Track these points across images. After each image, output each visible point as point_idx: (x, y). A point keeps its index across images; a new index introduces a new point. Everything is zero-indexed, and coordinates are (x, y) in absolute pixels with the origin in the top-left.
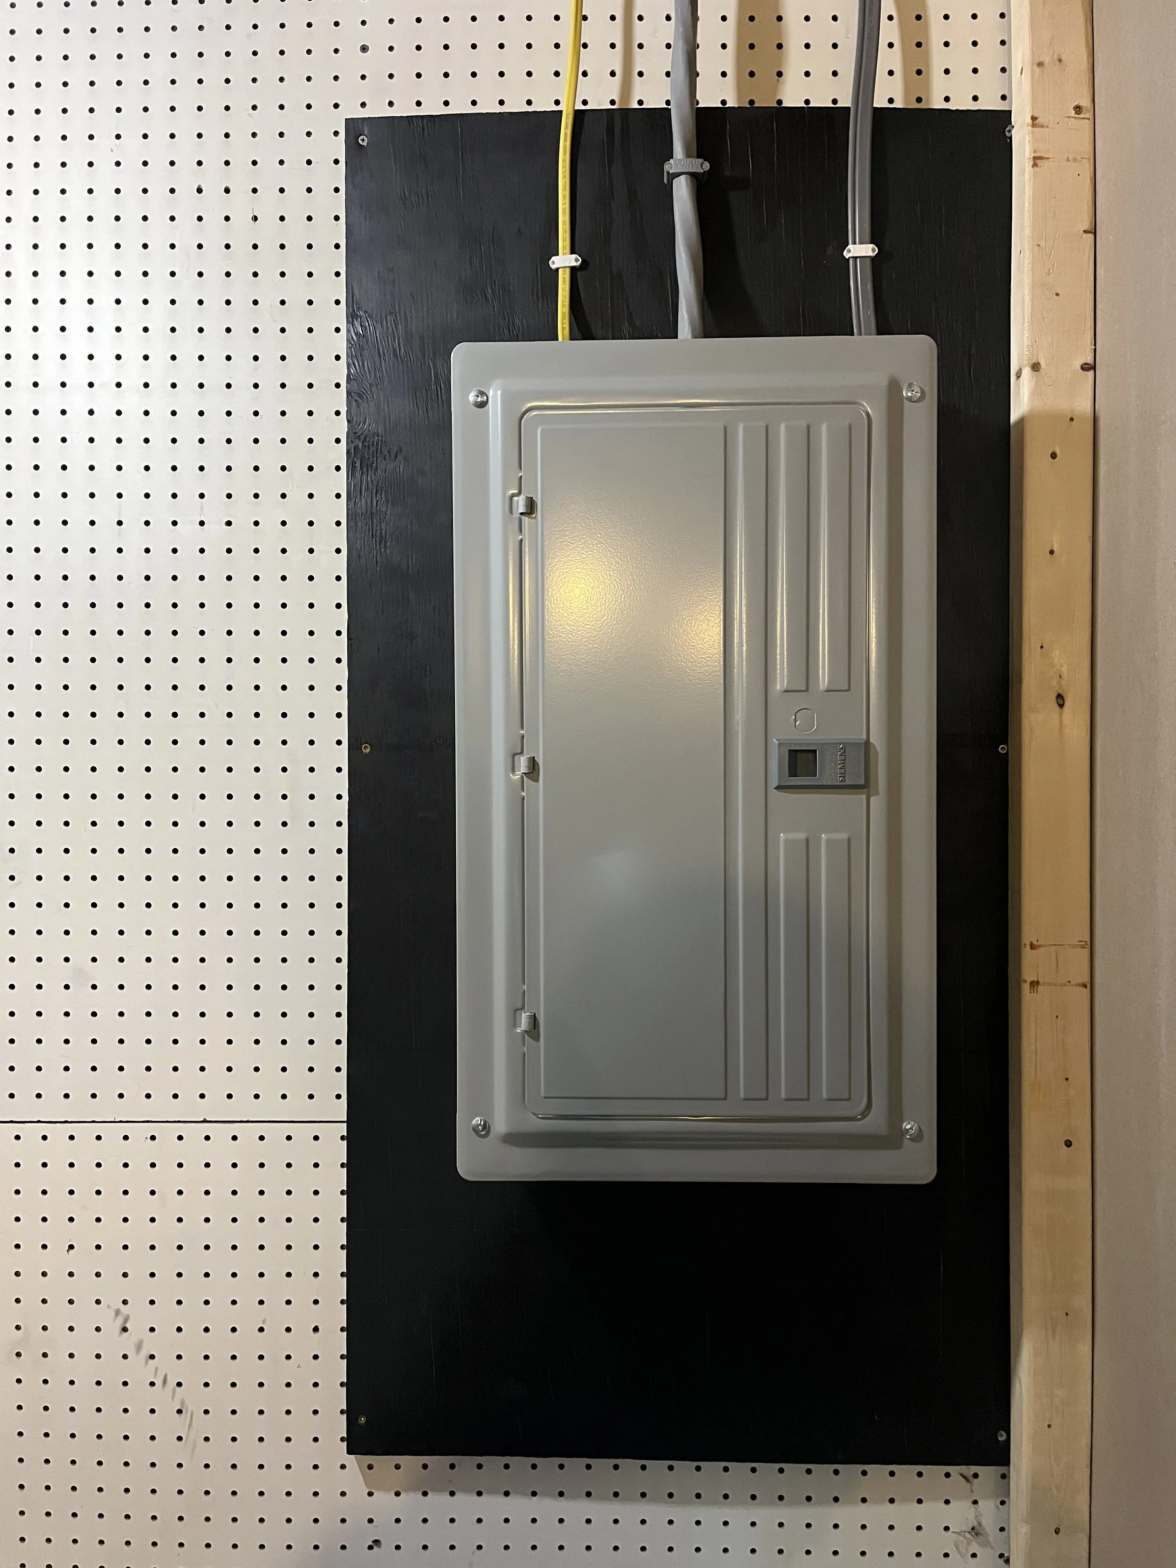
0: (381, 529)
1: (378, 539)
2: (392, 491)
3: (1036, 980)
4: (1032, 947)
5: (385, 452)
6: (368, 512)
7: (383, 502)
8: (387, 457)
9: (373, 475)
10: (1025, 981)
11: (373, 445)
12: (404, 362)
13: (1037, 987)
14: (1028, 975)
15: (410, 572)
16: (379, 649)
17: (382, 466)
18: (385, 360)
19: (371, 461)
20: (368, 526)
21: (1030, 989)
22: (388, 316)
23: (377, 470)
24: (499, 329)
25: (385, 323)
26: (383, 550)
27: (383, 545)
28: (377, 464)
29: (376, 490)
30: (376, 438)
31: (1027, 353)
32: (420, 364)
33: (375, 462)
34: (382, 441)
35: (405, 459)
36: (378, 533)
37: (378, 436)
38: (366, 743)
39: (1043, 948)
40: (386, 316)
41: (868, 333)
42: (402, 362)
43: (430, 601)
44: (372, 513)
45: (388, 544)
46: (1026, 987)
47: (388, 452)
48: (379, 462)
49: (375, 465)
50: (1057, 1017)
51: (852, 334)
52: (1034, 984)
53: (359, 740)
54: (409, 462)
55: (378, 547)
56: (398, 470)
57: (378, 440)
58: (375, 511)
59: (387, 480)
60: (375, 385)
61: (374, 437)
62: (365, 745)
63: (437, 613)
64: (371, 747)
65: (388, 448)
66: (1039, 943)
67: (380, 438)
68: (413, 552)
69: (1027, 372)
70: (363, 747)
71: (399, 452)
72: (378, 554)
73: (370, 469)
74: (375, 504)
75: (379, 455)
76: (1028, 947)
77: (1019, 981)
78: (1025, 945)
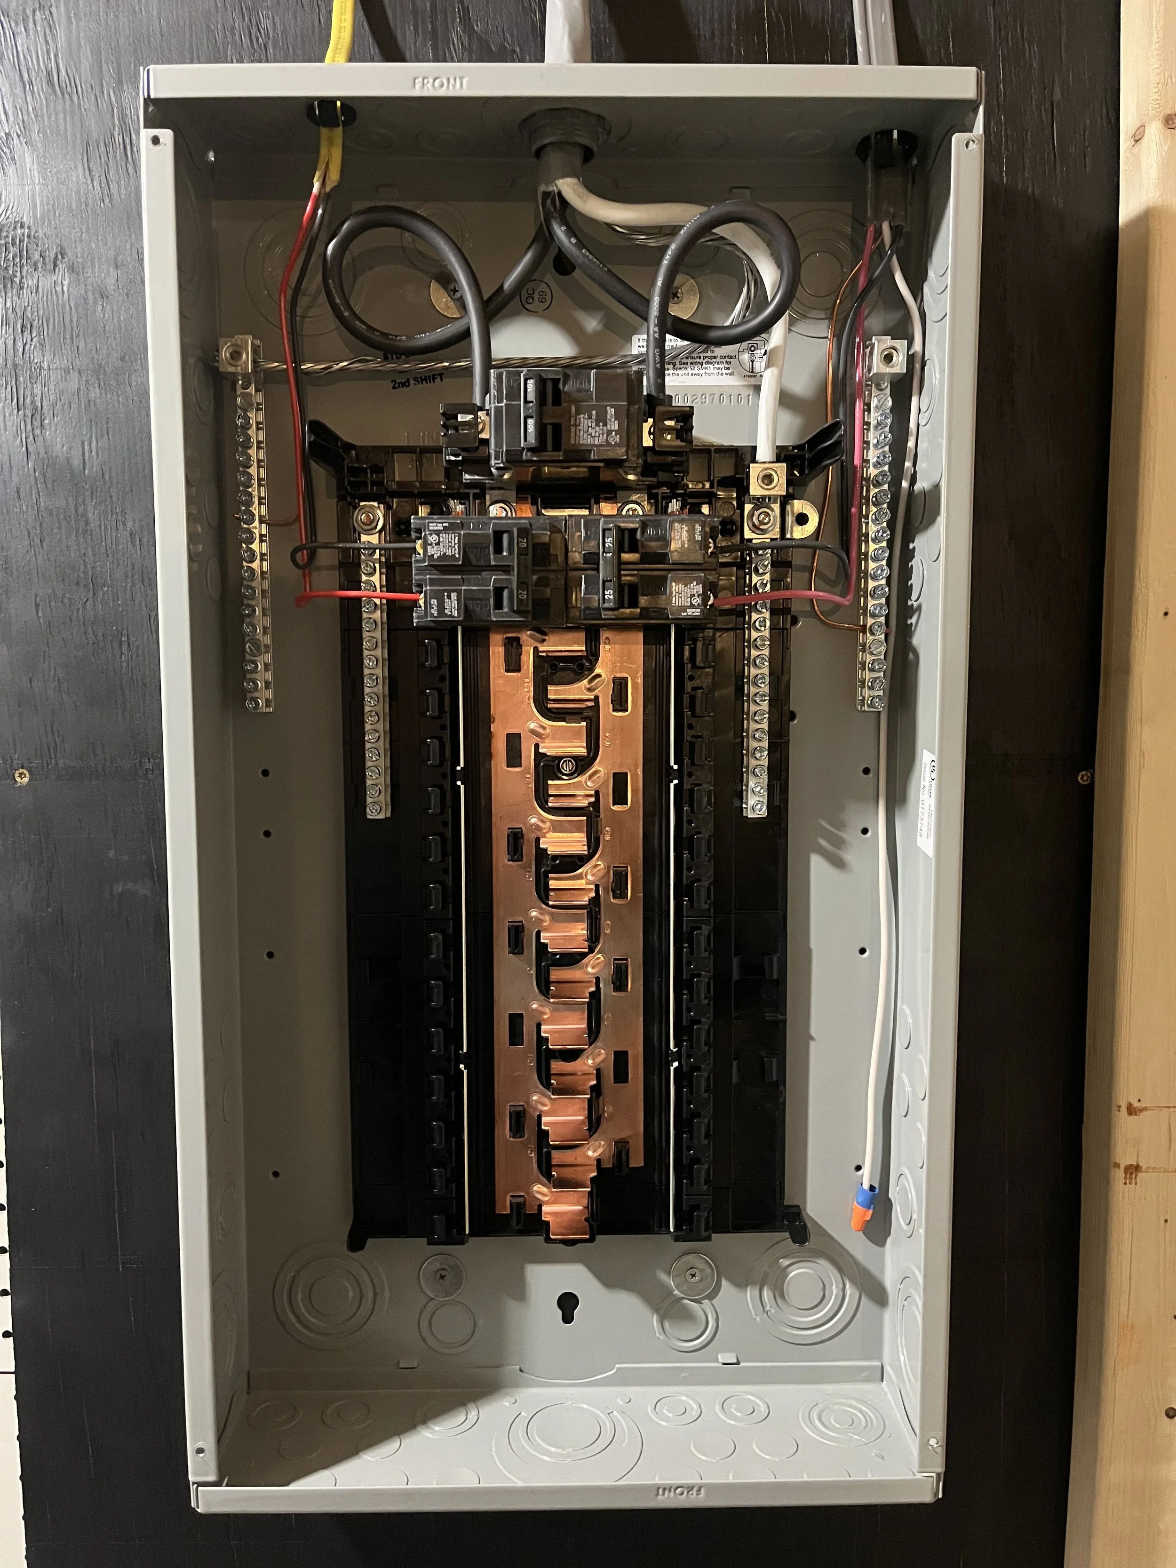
0: (33, 395)
1: (29, 413)
2: (51, 327)
3: (1135, 1164)
4: (1131, 1110)
5: (37, 256)
6: (9, 365)
7: (35, 347)
8: (40, 265)
9: (15, 298)
10: (1117, 1166)
11: (14, 244)
12: (67, 96)
13: (1136, 1176)
14: (1124, 1156)
15: (86, 472)
16: (37, 606)
17: (30, 282)
18: (33, 92)
19: (11, 272)
20: (9, 388)
21: (1125, 1178)
22: (38, 13)
23: (22, 288)
24: (233, 34)
25: (31, 25)
26: (37, 432)
27: (37, 423)
28: (22, 277)
29: (23, 326)
30: (19, 231)
31: (1156, 96)
32: (93, 98)
33: (18, 274)
34: (29, 237)
35: (72, 269)
36: (28, 401)
37: (22, 227)
38: (22, 768)
39: (1148, 1112)
40: (34, 11)
41: (884, 62)
42: (63, 94)
43: (124, 523)
44: (15, 366)
45: (47, 422)
46: (1120, 1173)
47: (41, 256)
48: (24, 274)
49: (17, 280)
50: (1166, 1221)
51: (855, 61)
52: (1133, 1170)
53: (9, 762)
54: (78, 274)
55: (29, 427)
56: (59, 289)
57: (23, 235)
58: (21, 362)
59: (40, 306)
60: (15, 136)
61: (15, 228)
62: (21, 771)
63: (137, 543)
64: (30, 774)
65: (39, 249)
66: (1143, 1104)
67: (27, 231)
68: (91, 437)
69: (1155, 131)
70: (17, 775)
71: (60, 257)
72: (29, 440)
73: (9, 285)
74: (21, 350)
75: (24, 261)
76: (1124, 1110)
77: (1107, 1165)
78: (1119, 1107)
